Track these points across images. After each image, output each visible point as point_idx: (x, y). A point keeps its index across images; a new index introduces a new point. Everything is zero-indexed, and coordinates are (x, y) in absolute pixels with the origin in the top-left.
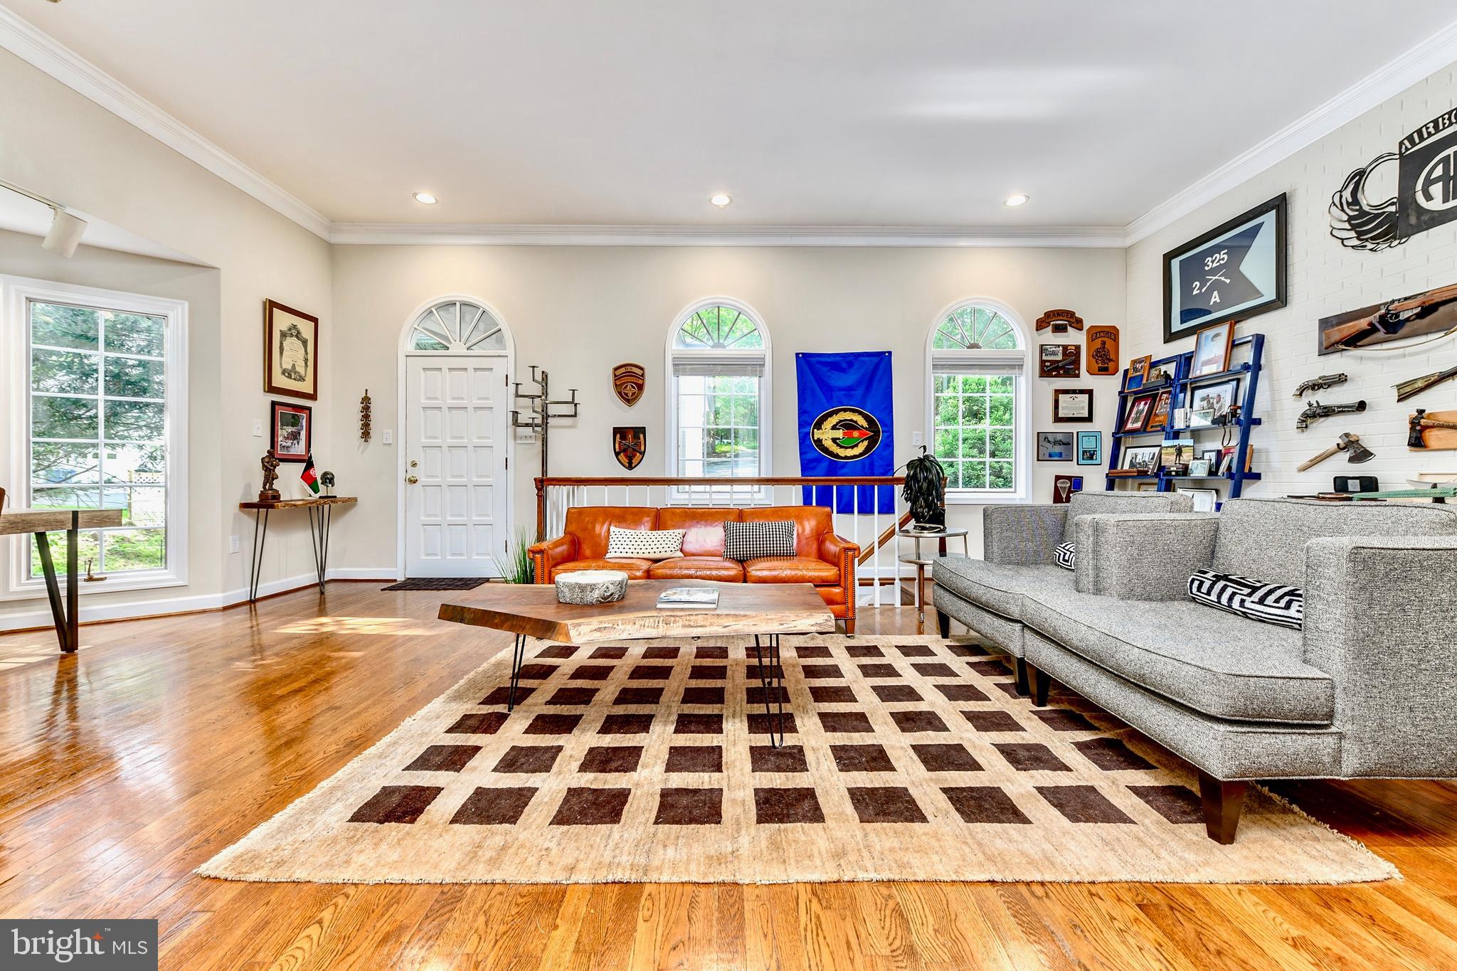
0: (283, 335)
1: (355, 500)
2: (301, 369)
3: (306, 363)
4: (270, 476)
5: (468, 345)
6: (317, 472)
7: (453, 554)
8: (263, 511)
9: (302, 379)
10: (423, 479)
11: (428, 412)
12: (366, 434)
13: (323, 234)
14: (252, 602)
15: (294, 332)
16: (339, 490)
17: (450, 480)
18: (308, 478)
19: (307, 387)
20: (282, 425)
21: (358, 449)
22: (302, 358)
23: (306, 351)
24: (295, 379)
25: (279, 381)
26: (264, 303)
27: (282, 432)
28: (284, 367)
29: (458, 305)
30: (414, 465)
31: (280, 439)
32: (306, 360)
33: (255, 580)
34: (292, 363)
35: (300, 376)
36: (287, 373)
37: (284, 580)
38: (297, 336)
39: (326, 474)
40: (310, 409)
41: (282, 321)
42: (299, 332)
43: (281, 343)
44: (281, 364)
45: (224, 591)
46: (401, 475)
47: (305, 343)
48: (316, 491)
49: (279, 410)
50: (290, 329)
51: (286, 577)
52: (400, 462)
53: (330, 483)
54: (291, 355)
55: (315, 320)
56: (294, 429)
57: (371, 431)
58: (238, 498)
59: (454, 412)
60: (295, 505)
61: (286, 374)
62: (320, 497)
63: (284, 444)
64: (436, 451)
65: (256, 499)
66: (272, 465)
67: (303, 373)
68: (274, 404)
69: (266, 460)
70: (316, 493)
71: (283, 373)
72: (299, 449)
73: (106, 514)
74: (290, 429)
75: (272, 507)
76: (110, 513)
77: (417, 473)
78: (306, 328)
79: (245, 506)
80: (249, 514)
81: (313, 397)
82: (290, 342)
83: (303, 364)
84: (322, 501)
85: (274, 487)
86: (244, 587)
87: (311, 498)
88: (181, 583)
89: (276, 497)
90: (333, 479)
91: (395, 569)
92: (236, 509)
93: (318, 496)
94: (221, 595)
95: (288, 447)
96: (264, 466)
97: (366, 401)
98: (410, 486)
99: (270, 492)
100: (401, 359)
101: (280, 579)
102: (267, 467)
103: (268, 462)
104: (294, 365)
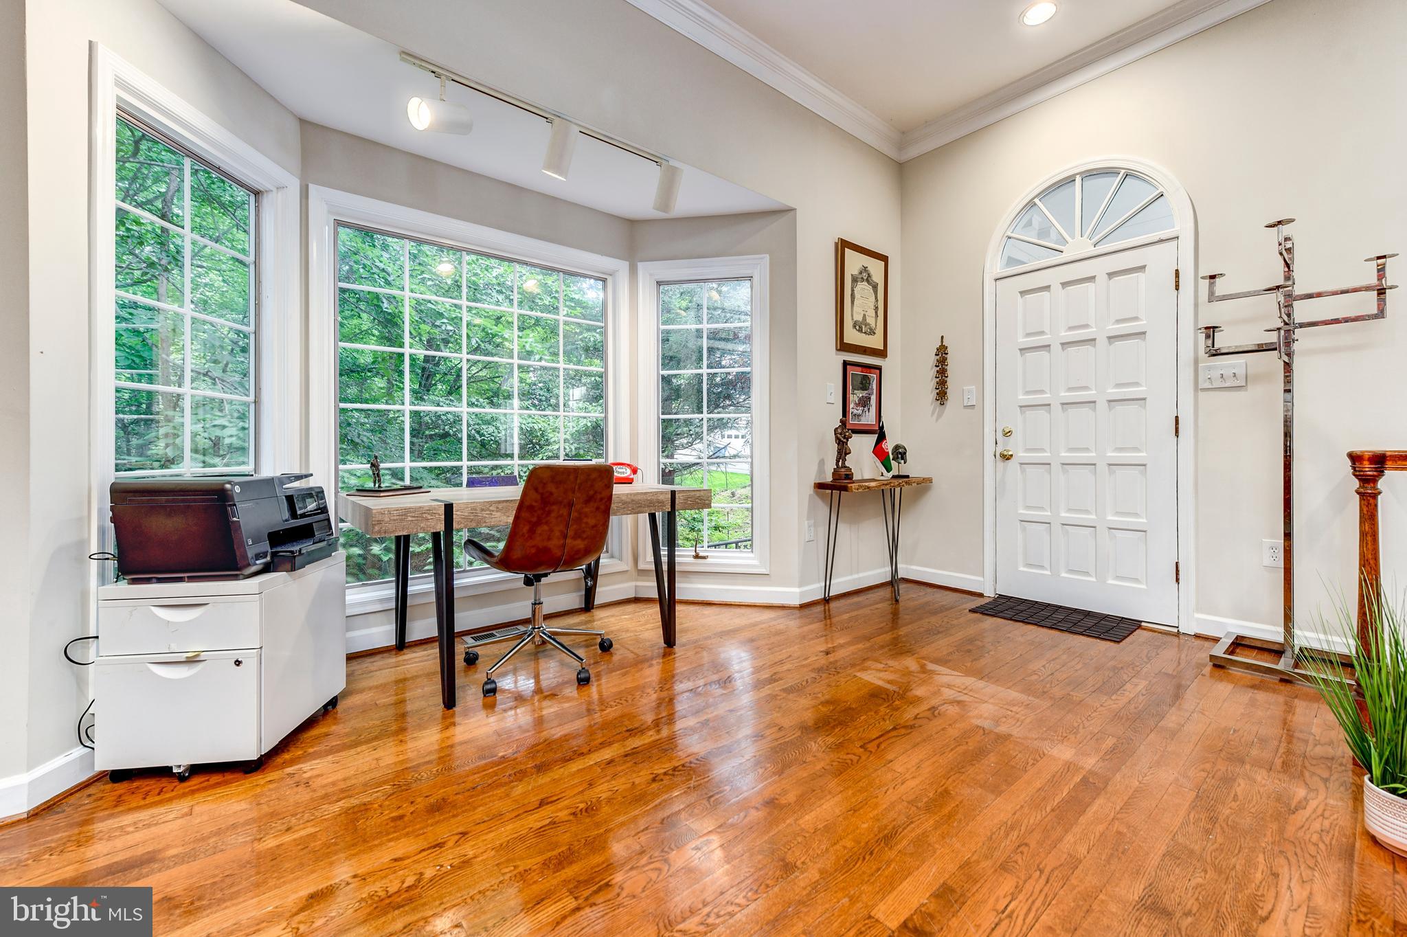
0: (855, 280)
1: (930, 480)
2: (871, 321)
3: (876, 313)
4: (843, 452)
5: (1095, 239)
6: (889, 446)
7: (1071, 571)
8: (836, 492)
9: (872, 332)
10: (1020, 454)
11: (1029, 355)
12: (942, 395)
13: (892, 154)
14: (827, 600)
15: (864, 276)
16: (913, 467)
17: (1065, 455)
18: (879, 452)
19: (875, 342)
20: (854, 389)
21: (932, 416)
22: (873, 307)
23: (876, 298)
24: (865, 333)
25: (852, 336)
26: (836, 244)
27: (854, 398)
28: (855, 319)
29: (1078, 179)
30: (1007, 434)
31: (852, 406)
32: (876, 308)
33: (828, 575)
34: (863, 313)
35: (871, 329)
36: (859, 326)
37: (856, 576)
38: (868, 281)
39: (897, 447)
40: (879, 368)
41: (854, 262)
42: (869, 276)
43: (853, 291)
44: (852, 316)
45: (800, 586)
46: (989, 448)
47: (875, 287)
48: (889, 470)
49: (851, 371)
50: (861, 273)
51: (858, 573)
52: (986, 430)
53: (902, 459)
54: (862, 304)
55: (885, 259)
56: (864, 393)
57: (948, 391)
58: (813, 479)
59: (1072, 350)
60: (868, 488)
61: (857, 327)
62: (894, 477)
63: (855, 411)
64: (1042, 413)
65: (829, 478)
66: (844, 438)
67: (873, 325)
68: (845, 364)
69: (839, 431)
70: (888, 471)
71: (854, 327)
72: (869, 418)
73: (698, 494)
74: (860, 394)
75: (845, 489)
76: (702, 493)
77: (1012, 446)
78: (876, 267)
79: (820, 486)
80: (822, 497)
81: (882, 353)
82: (863, 289)
83: (874, 315)
84: (896, 482)
85: (847, 464)
86: (819, 582)
87: (882, 478)
88: (763, 571)
89: (849, 477)
90: (905, 453)
91: (981, 579)
92: (810, 490)
93: (890, 475)
94: (797, 590)
95: (859, 415)
96: (837, 438)
97: (942, 352)
98: (1001, 464)
99: (843, 470)
100: (989, 286)
101: (851, 574)
102: (840, 440)
103: (841, 434)
104: (864, 315)
